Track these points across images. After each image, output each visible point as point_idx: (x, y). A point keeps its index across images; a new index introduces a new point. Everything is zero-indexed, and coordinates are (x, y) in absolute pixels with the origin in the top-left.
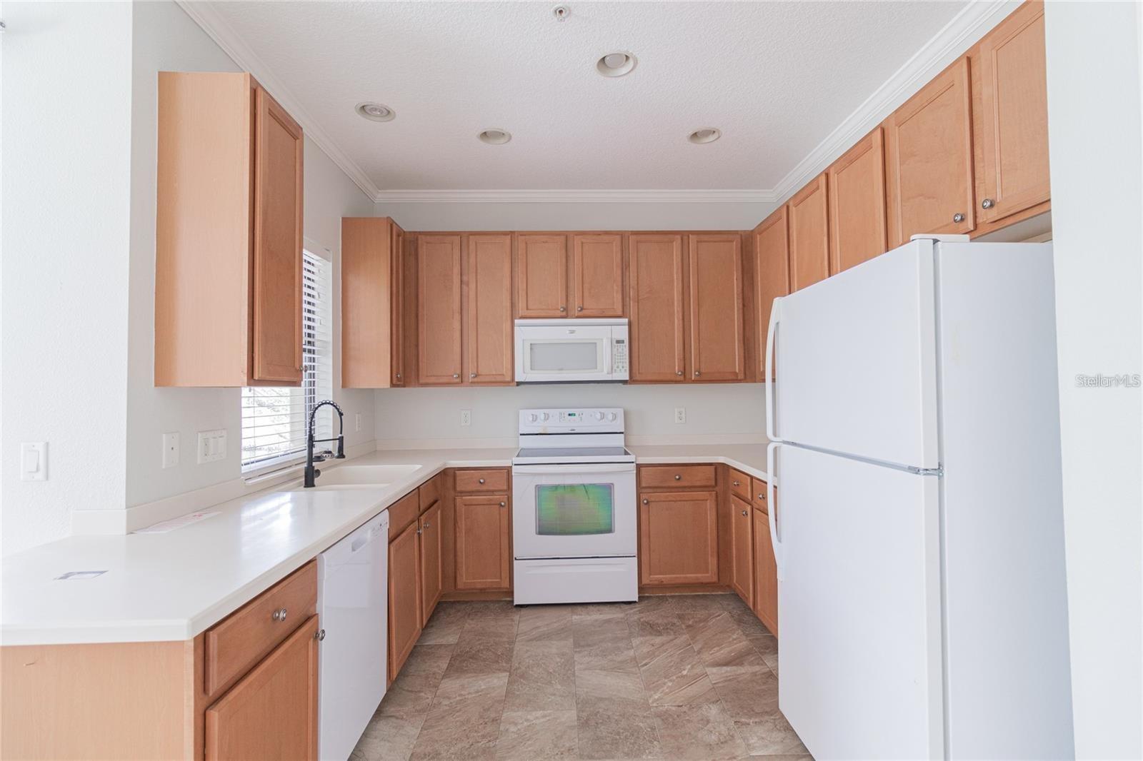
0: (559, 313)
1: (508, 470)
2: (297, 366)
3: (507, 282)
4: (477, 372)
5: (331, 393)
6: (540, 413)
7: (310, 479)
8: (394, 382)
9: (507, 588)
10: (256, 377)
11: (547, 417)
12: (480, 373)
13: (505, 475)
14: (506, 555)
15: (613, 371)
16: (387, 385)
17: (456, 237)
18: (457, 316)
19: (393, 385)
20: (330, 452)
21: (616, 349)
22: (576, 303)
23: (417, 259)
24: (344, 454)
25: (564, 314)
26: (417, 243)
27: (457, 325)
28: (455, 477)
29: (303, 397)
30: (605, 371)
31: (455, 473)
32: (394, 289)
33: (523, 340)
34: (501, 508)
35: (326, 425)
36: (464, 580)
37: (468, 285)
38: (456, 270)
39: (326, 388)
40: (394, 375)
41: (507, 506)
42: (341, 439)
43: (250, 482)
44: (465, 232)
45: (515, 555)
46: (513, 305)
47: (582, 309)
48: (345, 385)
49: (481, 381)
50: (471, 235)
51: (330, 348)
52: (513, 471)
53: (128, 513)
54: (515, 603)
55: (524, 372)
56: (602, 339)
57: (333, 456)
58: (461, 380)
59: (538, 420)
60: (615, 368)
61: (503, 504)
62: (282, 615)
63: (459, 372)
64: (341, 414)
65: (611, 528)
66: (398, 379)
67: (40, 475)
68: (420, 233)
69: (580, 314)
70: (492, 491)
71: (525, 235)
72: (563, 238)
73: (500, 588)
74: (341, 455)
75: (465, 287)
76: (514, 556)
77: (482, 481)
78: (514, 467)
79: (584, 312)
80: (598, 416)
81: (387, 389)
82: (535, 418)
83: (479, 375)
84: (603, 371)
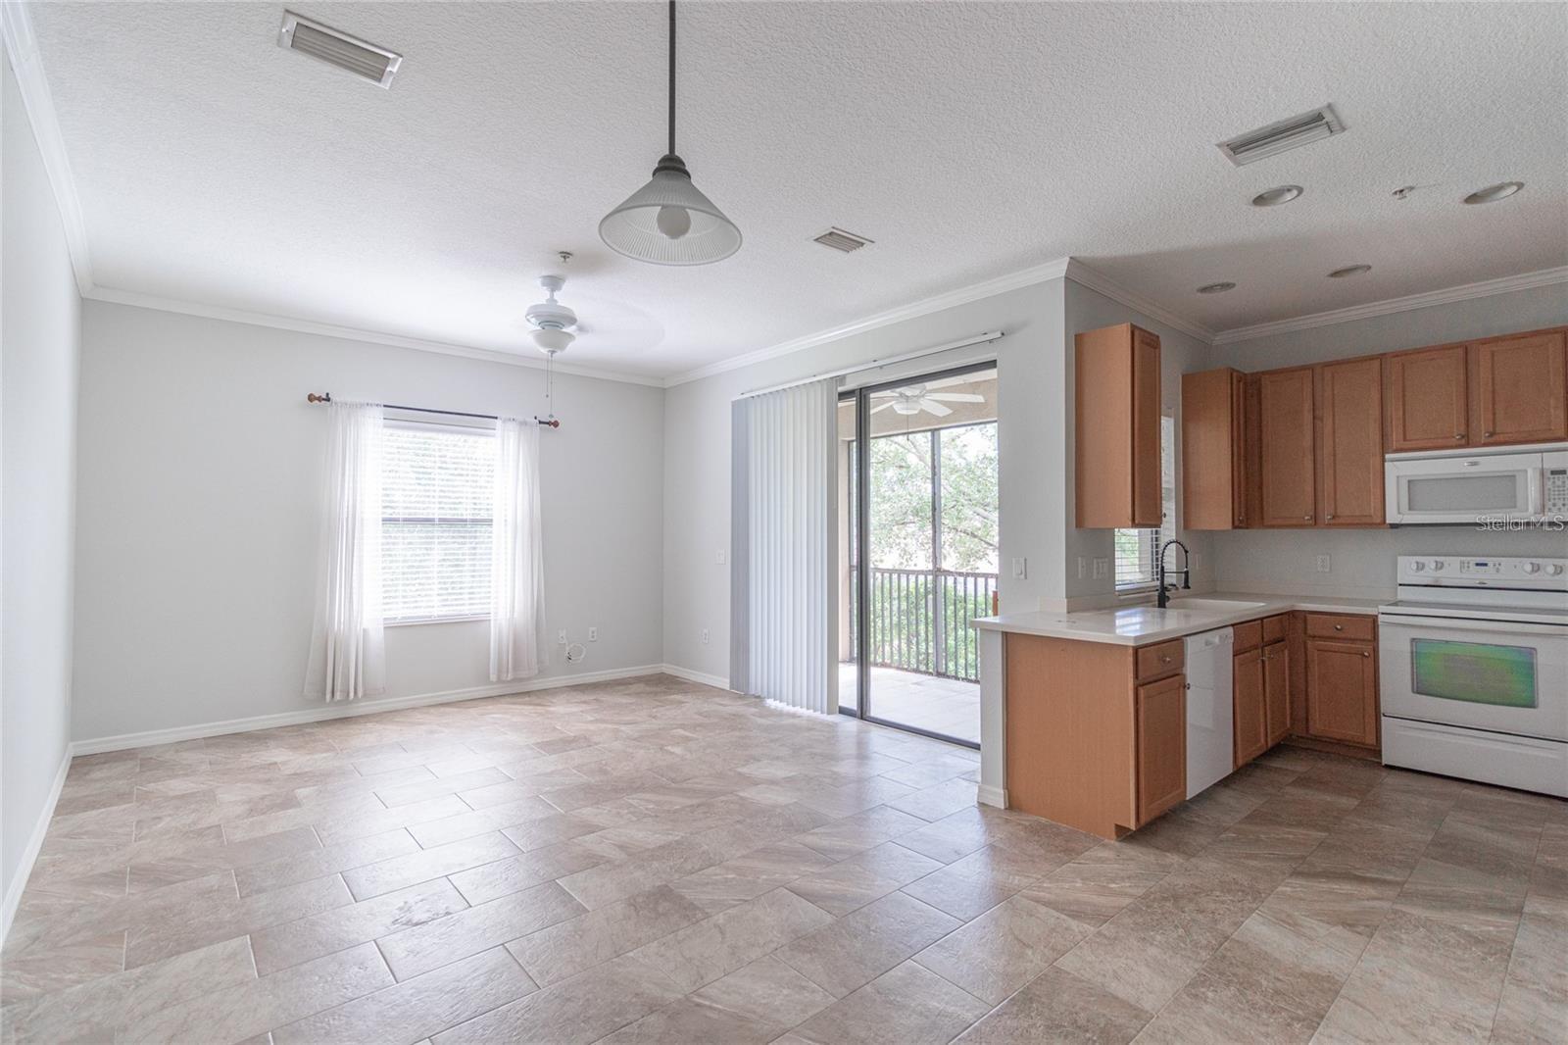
0: (1453, 441)
1: (1374, 619)
2: (1159, 512)
3: (1375, 412)
4: (1336, 512)
5: (1174, 534)
6: (1430, 562)
7: (1162, 602)
8: (1237, 523)
9: (1372, 745)
10: (1136, 522)
11: (1439, 566)
12: (1339, 514)
13: (1370, 625)
14: (1371, 711)
15: (1546, 510)
16: (1229, 527)
17: (1307, 371)
18: (1310, 457)
19: (1235, 527)
20: (1175, 585)
21: (1550, 483)
22: (1482, 426)
23: (1260, 403)
24: (1190, 585)
25: (1463, 442)
26: (1261, 384)
27: (1309, 465)
28: (1305, 621)
29: (1150, 537)
30: (1531, 509)
31: (1305, 617)
32: (1235, 434)
33: (1398, 477)
34: (1365, 659)
35: (1171, 561)
36: (1317, 726)
37: (1322, 420)
38: (1308, 405)
39: (1169, 529)
40: (1236, 518)
41: (1372, 656)
42: (1187, 573)
43: (1122, 597)
44: (1318, 364)
45: (1383, 709)
46: (1383, 436)
47: (1492, 435)
48: (1186, 526)
49: (1338, 523)
50: (1326, 366)
51: (1173, 494)
52: (1379, 620)
53: (1068, 602)
54: (1384, 762)
55: (1399, 513)
56: (1526, 471)
57: (1177, 589)
58: (1315, 521)
59: (1427, 569)
60: (1549, 504)
61: (1366, 654)
62: (1168, 659)
63: (1312, 513)
64: (1186, 552)
65: (1534, 702)
66: (1241, 521)
67: (1023, 576)
68: (1263, 373)
69: (1491, 440)
70: (1353, 640)
71: (1401, 355)
72: (1461, 352)
73: (1363, 744)
74: (1187, 586)
75: (1318, 422)
76: (1382, 711)
77: (1339, 627)
78: (1380, 616)
79: (1495, 438)
80: (1528, 568)
81: (1228, 531)
82: (1421, 567)
83: (1339, 517)
84: (1527, 510)
